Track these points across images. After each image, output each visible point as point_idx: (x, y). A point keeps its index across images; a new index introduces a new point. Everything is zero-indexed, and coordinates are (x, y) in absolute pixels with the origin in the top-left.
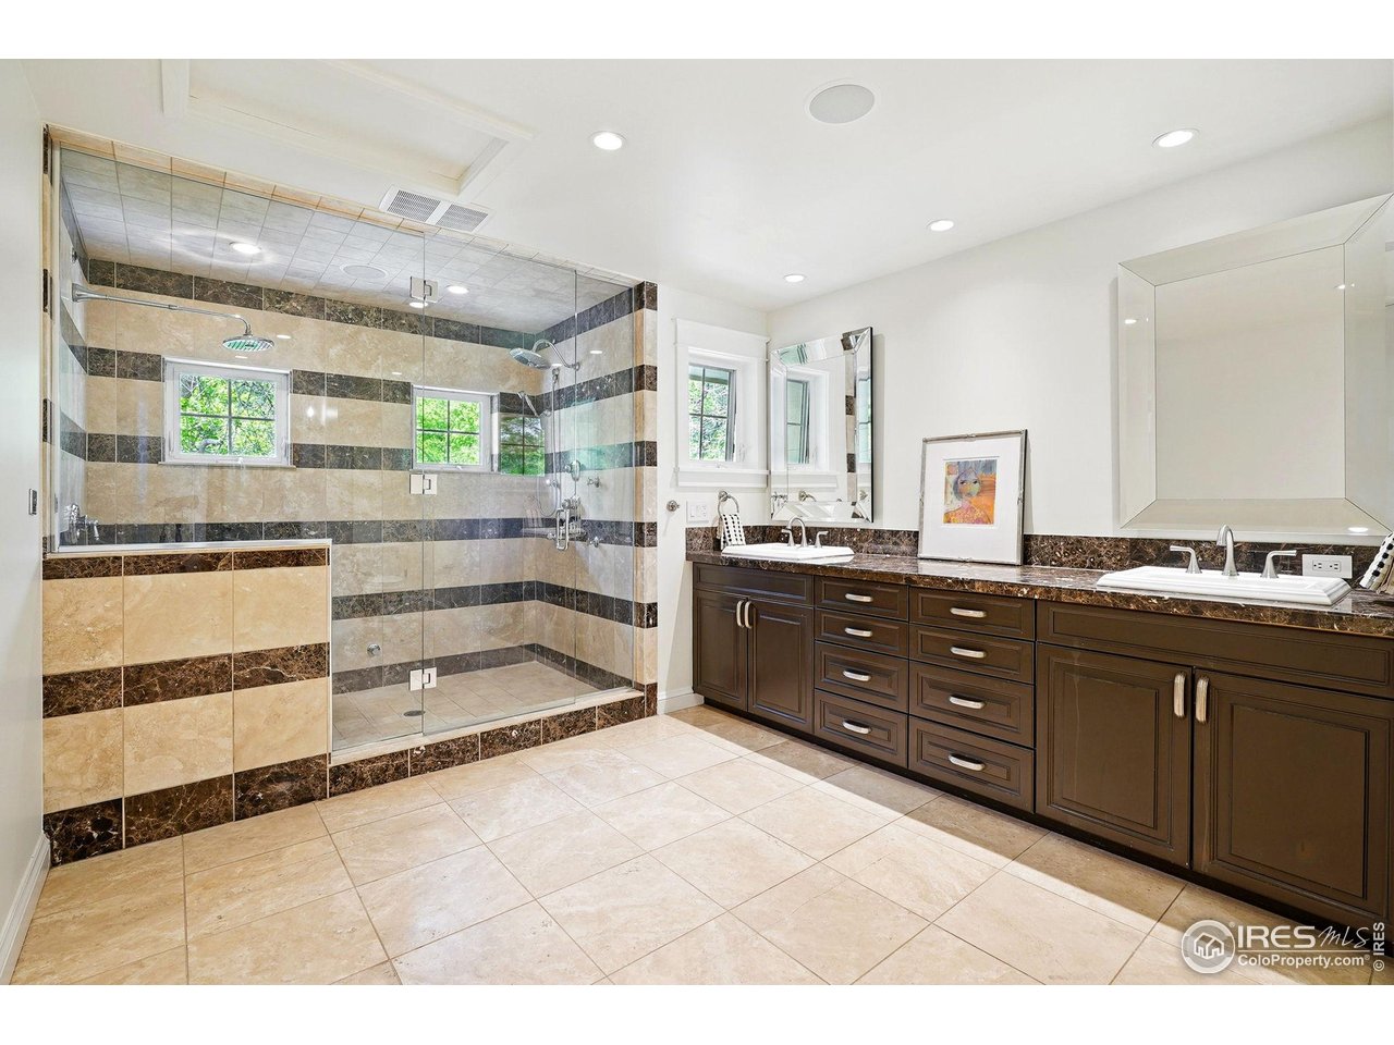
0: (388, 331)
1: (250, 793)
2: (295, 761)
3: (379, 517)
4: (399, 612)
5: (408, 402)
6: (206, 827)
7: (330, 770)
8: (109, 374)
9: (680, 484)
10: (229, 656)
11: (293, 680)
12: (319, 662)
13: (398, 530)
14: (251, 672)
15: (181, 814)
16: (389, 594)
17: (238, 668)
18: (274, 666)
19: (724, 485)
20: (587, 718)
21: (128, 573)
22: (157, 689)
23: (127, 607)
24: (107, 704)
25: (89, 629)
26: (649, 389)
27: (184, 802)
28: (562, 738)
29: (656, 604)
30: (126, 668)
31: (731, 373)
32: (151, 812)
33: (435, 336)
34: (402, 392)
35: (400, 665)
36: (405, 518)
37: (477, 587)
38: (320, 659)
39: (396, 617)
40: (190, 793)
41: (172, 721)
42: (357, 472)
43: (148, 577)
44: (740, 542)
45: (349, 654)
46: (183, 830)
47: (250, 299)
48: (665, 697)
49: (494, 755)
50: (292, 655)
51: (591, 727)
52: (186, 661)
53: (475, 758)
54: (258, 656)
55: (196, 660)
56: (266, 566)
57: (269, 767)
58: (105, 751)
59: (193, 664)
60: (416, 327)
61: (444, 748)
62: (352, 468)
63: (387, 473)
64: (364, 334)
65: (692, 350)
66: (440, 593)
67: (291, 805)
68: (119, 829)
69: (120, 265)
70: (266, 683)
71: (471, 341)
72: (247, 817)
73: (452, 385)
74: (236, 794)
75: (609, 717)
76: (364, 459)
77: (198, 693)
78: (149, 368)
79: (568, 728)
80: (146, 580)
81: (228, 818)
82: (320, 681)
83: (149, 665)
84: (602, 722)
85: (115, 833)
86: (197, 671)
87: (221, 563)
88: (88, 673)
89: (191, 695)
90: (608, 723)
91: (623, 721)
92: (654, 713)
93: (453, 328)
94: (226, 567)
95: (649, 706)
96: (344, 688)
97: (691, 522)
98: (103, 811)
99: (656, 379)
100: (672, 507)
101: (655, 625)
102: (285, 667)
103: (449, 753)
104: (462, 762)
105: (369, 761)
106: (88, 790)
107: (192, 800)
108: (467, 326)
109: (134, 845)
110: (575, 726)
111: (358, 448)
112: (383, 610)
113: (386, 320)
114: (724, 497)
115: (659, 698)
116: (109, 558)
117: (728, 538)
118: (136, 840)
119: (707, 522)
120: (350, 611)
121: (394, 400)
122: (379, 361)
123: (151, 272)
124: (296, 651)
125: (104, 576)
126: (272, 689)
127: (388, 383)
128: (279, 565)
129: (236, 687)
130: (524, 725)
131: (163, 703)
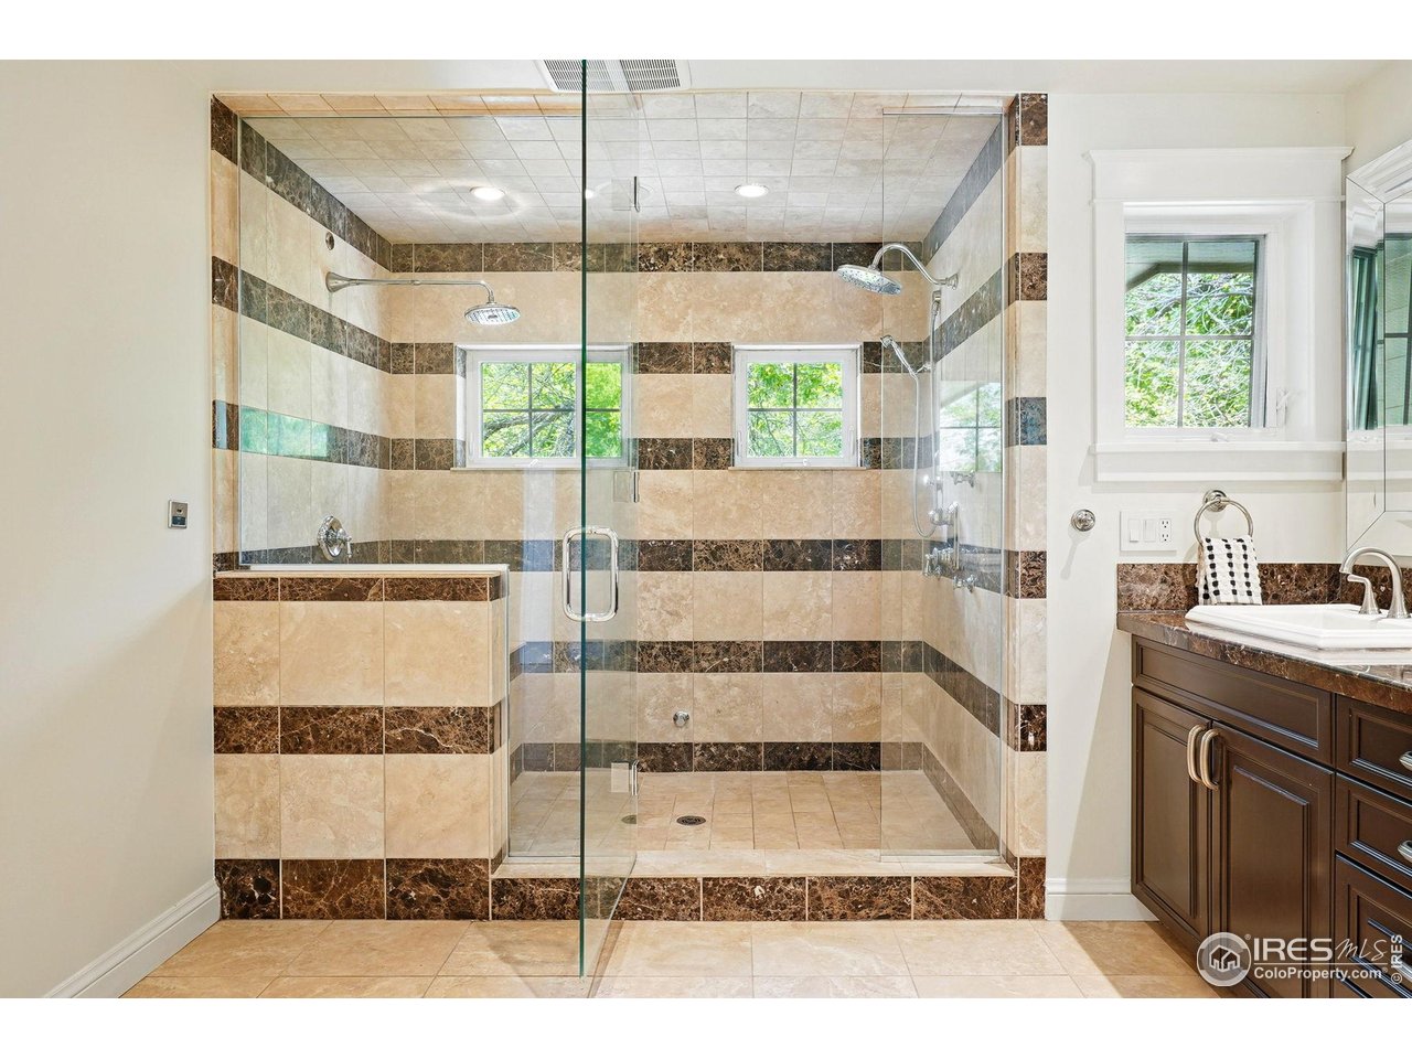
0: (701, 273)
1: (402, 888)
2: (451, 860)
3: (688, 534)
4: (715, 670)
5: (726, 370)
6: (357, 917)
7: (493, 883)
8: (408, 371)
9: (1102, 477)
10: (380, 710)
11: (449, 751)
12: (479, 732)
13: (713, 554)
14: (403, 733)
15: (332, 895)
16: (702, 643)
17: (390, 727)
18: (428, 730)
19: (1218, 477)
20: (893, 893)
21: (284, 598)
22: (310, 738)
23: (283, 638)
24: (266, 748)
25: (250, 659)
26: (1029, 298)
27: (337, 880)
28: (843, 917)
29: (1043, 708)
30: (282, 709)
31: (1257, 242)
32: (305, 884)
33: (765, 270)
34: (718, 357)
35: (716, 744)
36: (724, 538)
37: (826, 644)
38: (481, 729)
39: (710, 676)
40: (342, 870)
41: (324, 781)
42: (661, 473)
43: (301, 604)
44: (1246, 599)
45: (650, 719)
46: (335, 914)
47: (539, 260)
48: (1063, 889)
49: (724, 918)
50: (448, 718)
51: (901, 912)
52: (337, 709)
53: (694, 915)
54: (409, 714)
55: (347, 709)
56: (418, 598)
57: (422, 861)
58: (264, 802)
59: (343, 714)
60: (738, 261)
61: (646, 889)
62: (655, 468)
63: (697, 473)
64: (669, 283)
65: (1133, 208)
66: (773, 647)
67: (447, 917)
68: (276, 894)
69: (417, 245)
70: (418, 751)
71: (819, 268)
72: (400, 919)
73: (791, 339)
74: (388, 887)
75: (938, 901)
76: (669, 457)
77: (348, 750)
78: (439, 359)
79: (855, 903)
80: (299, 607)
81: (379, 914)
82: (484, 759)
83: (303, 708)
84: (924, 907)
85: (273, 898)
86: (348, 722)
87: (371, 592)
88: (250, 709)
89: (342, 752)
90: (933, 913)
91: (969, 916)
92: (1039, 914)
93: (791, 253)
94: (377, 597)
95: (1025, 899)
96: (644, 766)
97: (1129, 553)
98: (263, 870)
99: (1044, 278)
100: (1083, 524)
101: (1043, 747)
102: (441, 733)
103: (653, 898)
104: (674, 917)
105: (543, 882)
106: (251, 842)
107: (344, 880)
108: (812, 247)
109: (290, 918)
110: (870, 904)
111: (663, 440)
112: (693, 666)
113: (698, 258)
114: (1217, 502)
115: (1049, 888)
116: (267, 579)
117: (1212, 589)
118: (292, 913)
119: (1173, 553)
120: (652, 663)
121: (709, 369)
122: (689, 318)
123: (443, 247)
124: (453, 714)
125: (263, 599)
126: (426, 759)
127: (700, 347)
128: (434, 598)
129: (388, 750)
130: (775, 881)
131: (316, 756)
